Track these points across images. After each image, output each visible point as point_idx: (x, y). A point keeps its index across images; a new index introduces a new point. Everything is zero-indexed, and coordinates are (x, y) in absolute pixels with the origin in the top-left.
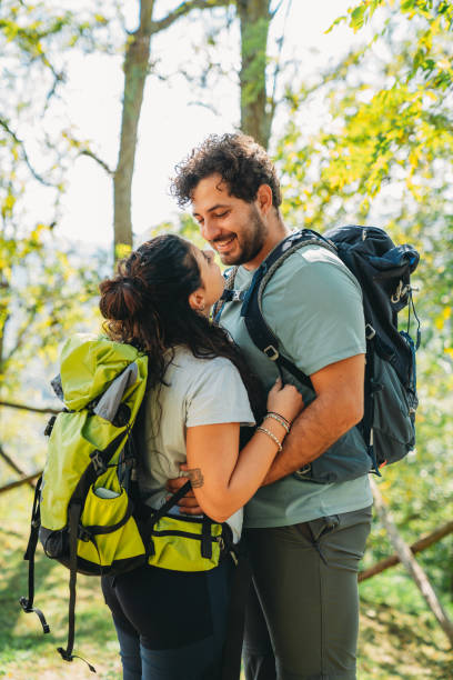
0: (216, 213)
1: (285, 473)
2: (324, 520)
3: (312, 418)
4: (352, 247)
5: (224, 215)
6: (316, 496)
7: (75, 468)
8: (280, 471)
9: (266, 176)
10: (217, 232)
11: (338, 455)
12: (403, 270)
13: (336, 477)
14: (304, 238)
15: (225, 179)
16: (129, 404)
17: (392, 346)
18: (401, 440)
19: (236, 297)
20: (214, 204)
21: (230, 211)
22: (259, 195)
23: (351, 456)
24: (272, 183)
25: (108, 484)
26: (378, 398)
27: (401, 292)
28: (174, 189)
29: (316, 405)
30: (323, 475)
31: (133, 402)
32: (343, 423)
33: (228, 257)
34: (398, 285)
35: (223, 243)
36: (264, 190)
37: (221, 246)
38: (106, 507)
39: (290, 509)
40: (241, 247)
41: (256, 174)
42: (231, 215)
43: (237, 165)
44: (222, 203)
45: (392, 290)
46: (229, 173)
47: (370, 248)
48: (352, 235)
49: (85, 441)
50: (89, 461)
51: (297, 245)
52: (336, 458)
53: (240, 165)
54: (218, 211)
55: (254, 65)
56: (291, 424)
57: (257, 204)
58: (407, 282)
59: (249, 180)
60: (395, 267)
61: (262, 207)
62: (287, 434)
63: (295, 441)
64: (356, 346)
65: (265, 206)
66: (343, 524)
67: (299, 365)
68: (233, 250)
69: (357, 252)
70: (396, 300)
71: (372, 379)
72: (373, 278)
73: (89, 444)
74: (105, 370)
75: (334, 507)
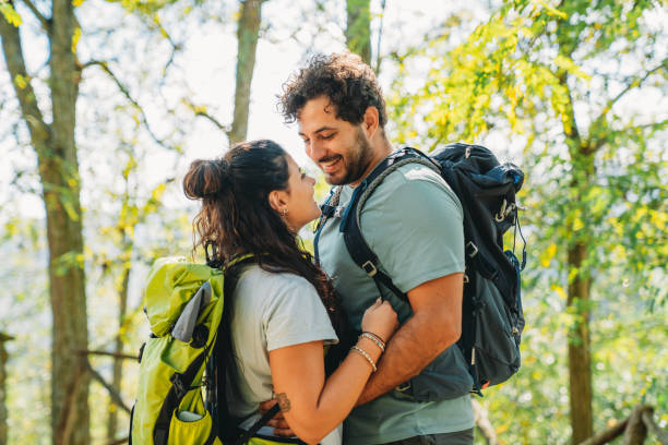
0: (322, 135)
1: (380, 393)
2: (419, 439)
3: (408, 336)
4: (455, 164)
5: (330, 137)
6: (412, 414)
7: (158, 392)
8: (375, 390)
9: (373, 99)
10: (323, 154)
11: (440, 372)
12: (508, 188)
13: (436, 394)
14: (407, 155)
15: (333, 101)
16: (207, 324)
17: (495, 264)
18: (504, 360)
19: (337, 214)
20: (320, 126)
21: (336, 133)
22: (365, 116)
23: (453, 374)
24: (379, 105)
25: (192, 409)
26: (480, 318)
27: (505, 210)
28: (281, 107)
29: (413, 323)
30: (423, 392)
31: (211, 321)
32: (440, 342)
33: (333, 178)
34: (502, 204)
35: (329, 164)
36: (371, 112)
37: (328, 166)
38: (190, 432)
39: (384, 427)
40: (346, 168)
41: (364, 97)
42: (336, 138)
43: (345, 89)
44: (328, 125)
45: (496, 209)
46: (338, 96)
47: (473, 166)
48: (458, 152)
49: (165, 364)
50: (171, 385)
51: (399, 163)
52: (436, 375)
53: (348, 89)
54: (324, 134)
55: (358, 22)
56: (387, 344)
57: (364, 126)
58: (511, 200)
59: (357, 103)
60: (498, 185)
61: (368, 128)
62: (383, 354)
63: (391, 359)
64: (454, 265)
65: (372, 127)
67: (396, 282)
68: (338, 171)
69: (461, 169)
70: (500, 218)
71: (474, 298)
72: (476, 195)
73: (169, 368)
74: (180, 292)
75: (431, 426)
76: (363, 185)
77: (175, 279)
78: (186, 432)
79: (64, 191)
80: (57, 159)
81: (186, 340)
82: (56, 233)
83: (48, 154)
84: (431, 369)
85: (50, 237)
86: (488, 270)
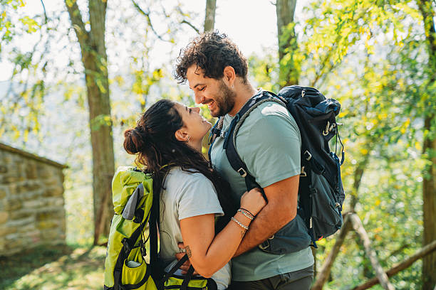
0: (198, 89)
2: (280, 276)
4: (296, 101)
5: (203, 89)
6: (274, 262)
7: (115, 249)
11: (287, 236)
12: (329, 115)
13: (286, 250)
14: (264, 97)
16: (143, 209)
18: (331, 223)
19: (222, 135)
20: (196, 84)
21: (206, 86)
22: (225, 73)
23: (297, 236)
25: (136, 259)
26: (315, 198)
27: (329, 128)
30: (278, 249)
31: (145, 207)
32: (283, 220)
34: (326, 124)
36: (229, 70)
38: (133, 273)
39: (257, 270)
42: (207, 89)
45: (322, 127)
47: (307, 102)
48: (296, 93)
49: (119, 233)
50: (122, 245)
51: (259, 103)
52: (286, 238)
54: (200, 87)
57: (225, 79)
58: (333, 121)
60: (322, 114)
61: (229, 80)
64: (293, 170)
65: (231, 79)
66: (292, 279)
69: (299, 105)
70: (325, 133)
71: (310, 187)
72: (309, 121)
73: (121, 235)
74: (127, 189)
75: (287, 268)
76: (236, 118)
77: (125, 181)
78: (131, 273)
79: (97, 75)
80: (93, 53)
81: (130, 218)
82: (94, 100)
83: (87, 49)
84: (282, 234)
85: (90, 103)
86: (318, 169)
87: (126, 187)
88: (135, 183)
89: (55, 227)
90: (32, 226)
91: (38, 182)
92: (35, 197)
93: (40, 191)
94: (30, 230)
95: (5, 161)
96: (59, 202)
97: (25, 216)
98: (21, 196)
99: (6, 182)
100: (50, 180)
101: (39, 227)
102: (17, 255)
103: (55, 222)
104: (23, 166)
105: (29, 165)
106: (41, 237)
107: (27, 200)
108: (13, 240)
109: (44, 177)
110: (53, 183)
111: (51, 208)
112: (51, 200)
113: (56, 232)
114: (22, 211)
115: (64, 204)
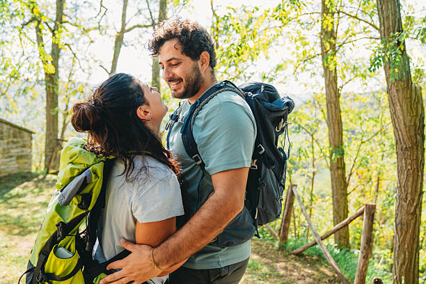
4: (254, 95)
5: (177, 64)
10: (171, 75)
12: (284, 113)
14: (225, 86)
19: (180, 120)
20: (171, 57)
21: (181, 63)
22: (201, 57)
26: (262, 191)
27: (281, 126)
30: (226, 242)
33: (176, 93)
34: (281, 121)
35: (174, 83)
36: (205, 55)
37: (173, 85)
40: (185, 87)
42: (181, 65)
43: (189, 34)
44: (176, 57)
46: (183, 39)
47: (265, 97)
48: (255, 88)
49: (57, 214)
50: (56, 228)
51: (220, 90)
53: (192, 36)
54: (173, 62)
60: (280, 111)
61: (202, 64)
64: (244, 161)
65: (204, 65)
68: (179, 89)
69: (257, 99)
70: (278, 129)
71: (259, 180)
72: (266, 115)
73: (59, 217)
74: (71, 169)
75: (227, 260)
76: (196, 103)
77: (71, 158)
86: (269, 164)
87: (71, 166)
88: (81, 164)
89: (26, 163)
90: (14, 162)
91: (19, 140)
92: (17, 148)
93: (20, 145)
94: (13, 164)
95: (3, 128)
96: (29, 150)
97: (11, 157)
98: (9, 146)
99: (2, 139)
100: (25, 139)
101: (18, 163)
102: (5, 177)
103: (27, 161)
104: (12, 131)
105: (15, 131)
106: (19, 168)
107: (12, 148)
108: (4, 169)
109: (22, 137)
110: (26, 141)
111: (24, 153)
112: (25, 149)
113: (27, 166)
114: (10, 154)
115: (31, 152)
